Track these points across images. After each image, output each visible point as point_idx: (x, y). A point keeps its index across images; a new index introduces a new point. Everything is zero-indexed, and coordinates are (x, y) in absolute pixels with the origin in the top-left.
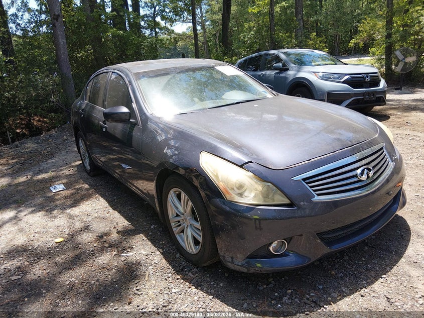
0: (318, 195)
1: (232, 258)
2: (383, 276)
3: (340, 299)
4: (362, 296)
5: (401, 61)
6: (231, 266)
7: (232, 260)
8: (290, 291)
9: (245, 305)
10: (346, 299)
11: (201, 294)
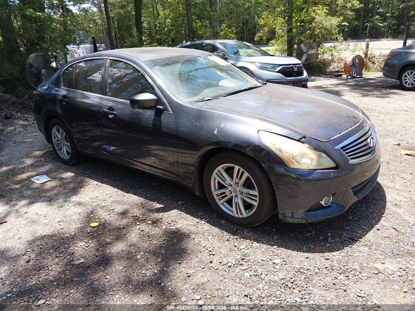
0: (352, 159)
1: (293, 214)
2: (383, 216)
3: (366, 234)
4: (378, 230)
5: (305, 53)
6: (290, 220)
7: (293, 215)
8: (329, 234)
9: (304, 248)
10: (370, 233)
11: (265, 246)
